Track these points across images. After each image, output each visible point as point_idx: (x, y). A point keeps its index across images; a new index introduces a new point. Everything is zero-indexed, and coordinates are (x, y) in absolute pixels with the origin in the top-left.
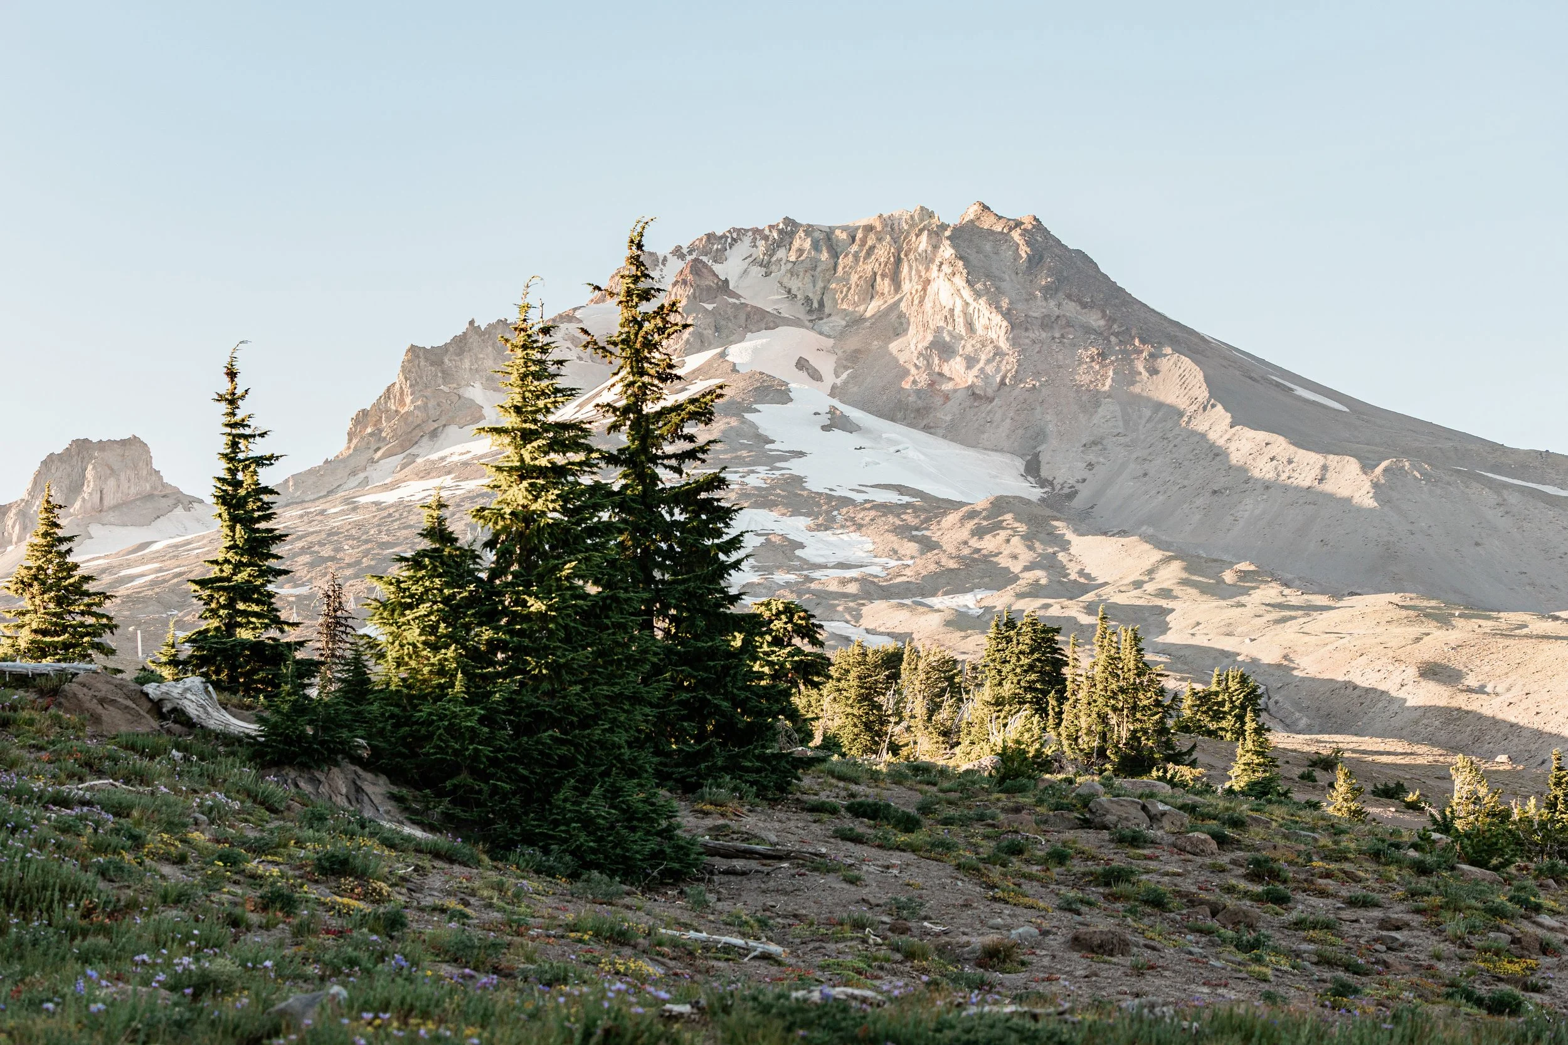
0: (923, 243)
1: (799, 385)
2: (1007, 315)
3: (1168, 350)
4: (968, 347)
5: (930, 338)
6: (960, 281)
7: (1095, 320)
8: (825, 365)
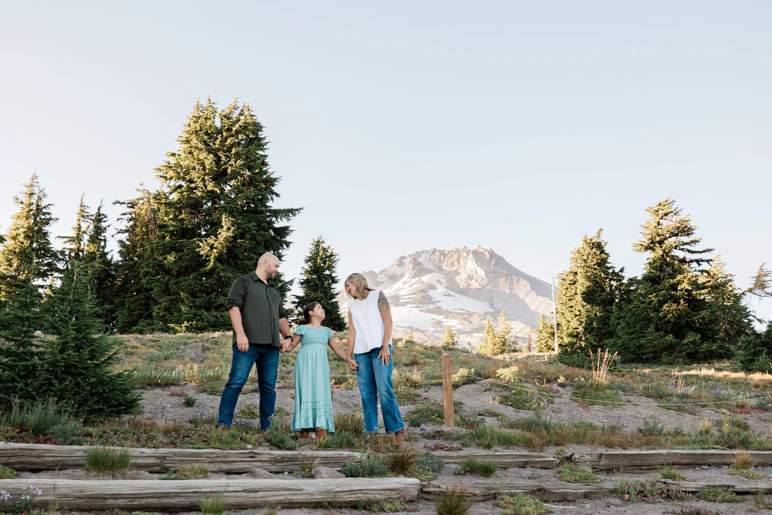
0: (465, 254)
1: (438, 286)
2: (485, 271)
3: (521, 279)
4: (476, 277)
5: (467, 275)
6: (474, 263)
7: (505, 272)
8: (444, 281)
